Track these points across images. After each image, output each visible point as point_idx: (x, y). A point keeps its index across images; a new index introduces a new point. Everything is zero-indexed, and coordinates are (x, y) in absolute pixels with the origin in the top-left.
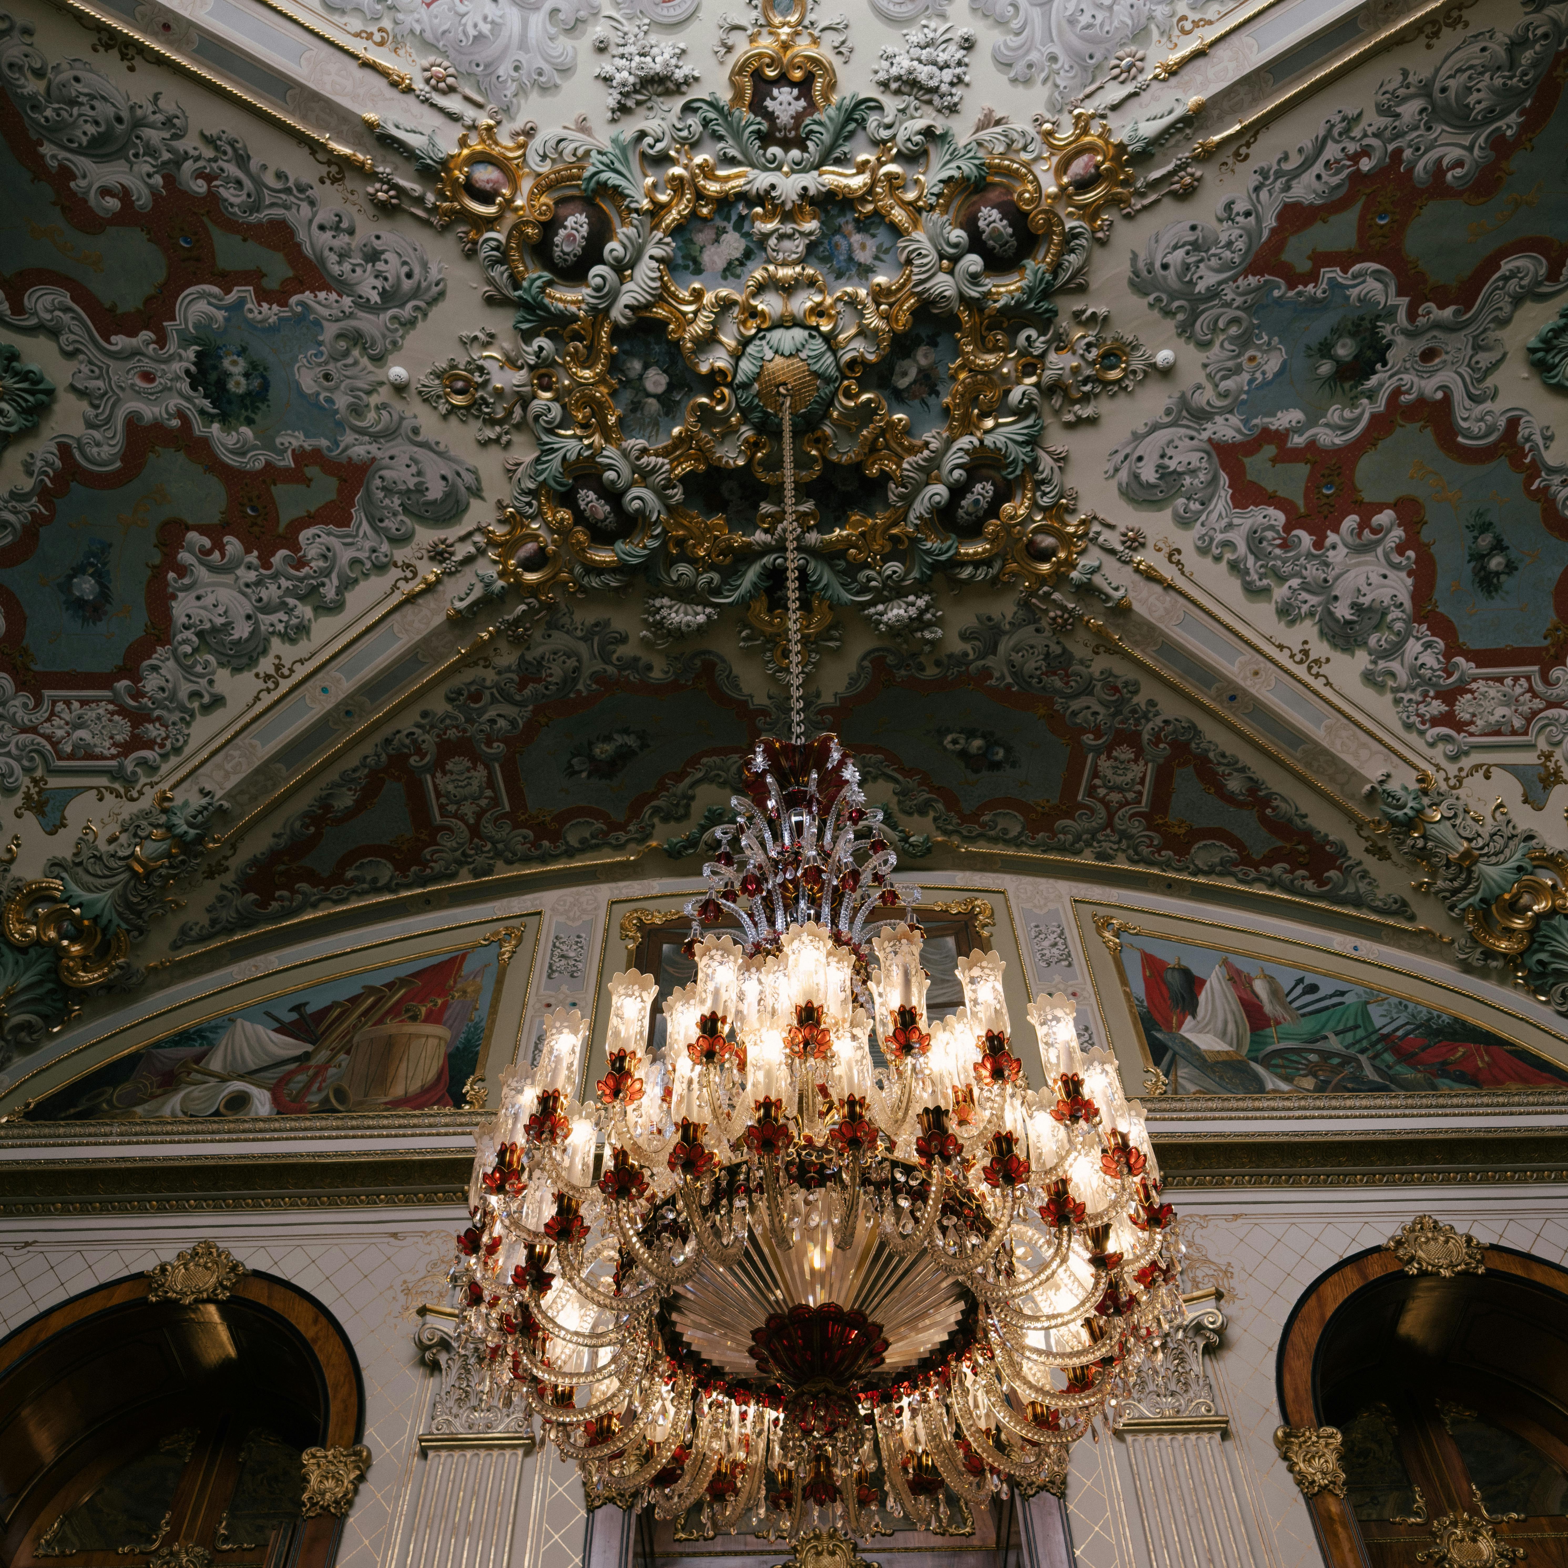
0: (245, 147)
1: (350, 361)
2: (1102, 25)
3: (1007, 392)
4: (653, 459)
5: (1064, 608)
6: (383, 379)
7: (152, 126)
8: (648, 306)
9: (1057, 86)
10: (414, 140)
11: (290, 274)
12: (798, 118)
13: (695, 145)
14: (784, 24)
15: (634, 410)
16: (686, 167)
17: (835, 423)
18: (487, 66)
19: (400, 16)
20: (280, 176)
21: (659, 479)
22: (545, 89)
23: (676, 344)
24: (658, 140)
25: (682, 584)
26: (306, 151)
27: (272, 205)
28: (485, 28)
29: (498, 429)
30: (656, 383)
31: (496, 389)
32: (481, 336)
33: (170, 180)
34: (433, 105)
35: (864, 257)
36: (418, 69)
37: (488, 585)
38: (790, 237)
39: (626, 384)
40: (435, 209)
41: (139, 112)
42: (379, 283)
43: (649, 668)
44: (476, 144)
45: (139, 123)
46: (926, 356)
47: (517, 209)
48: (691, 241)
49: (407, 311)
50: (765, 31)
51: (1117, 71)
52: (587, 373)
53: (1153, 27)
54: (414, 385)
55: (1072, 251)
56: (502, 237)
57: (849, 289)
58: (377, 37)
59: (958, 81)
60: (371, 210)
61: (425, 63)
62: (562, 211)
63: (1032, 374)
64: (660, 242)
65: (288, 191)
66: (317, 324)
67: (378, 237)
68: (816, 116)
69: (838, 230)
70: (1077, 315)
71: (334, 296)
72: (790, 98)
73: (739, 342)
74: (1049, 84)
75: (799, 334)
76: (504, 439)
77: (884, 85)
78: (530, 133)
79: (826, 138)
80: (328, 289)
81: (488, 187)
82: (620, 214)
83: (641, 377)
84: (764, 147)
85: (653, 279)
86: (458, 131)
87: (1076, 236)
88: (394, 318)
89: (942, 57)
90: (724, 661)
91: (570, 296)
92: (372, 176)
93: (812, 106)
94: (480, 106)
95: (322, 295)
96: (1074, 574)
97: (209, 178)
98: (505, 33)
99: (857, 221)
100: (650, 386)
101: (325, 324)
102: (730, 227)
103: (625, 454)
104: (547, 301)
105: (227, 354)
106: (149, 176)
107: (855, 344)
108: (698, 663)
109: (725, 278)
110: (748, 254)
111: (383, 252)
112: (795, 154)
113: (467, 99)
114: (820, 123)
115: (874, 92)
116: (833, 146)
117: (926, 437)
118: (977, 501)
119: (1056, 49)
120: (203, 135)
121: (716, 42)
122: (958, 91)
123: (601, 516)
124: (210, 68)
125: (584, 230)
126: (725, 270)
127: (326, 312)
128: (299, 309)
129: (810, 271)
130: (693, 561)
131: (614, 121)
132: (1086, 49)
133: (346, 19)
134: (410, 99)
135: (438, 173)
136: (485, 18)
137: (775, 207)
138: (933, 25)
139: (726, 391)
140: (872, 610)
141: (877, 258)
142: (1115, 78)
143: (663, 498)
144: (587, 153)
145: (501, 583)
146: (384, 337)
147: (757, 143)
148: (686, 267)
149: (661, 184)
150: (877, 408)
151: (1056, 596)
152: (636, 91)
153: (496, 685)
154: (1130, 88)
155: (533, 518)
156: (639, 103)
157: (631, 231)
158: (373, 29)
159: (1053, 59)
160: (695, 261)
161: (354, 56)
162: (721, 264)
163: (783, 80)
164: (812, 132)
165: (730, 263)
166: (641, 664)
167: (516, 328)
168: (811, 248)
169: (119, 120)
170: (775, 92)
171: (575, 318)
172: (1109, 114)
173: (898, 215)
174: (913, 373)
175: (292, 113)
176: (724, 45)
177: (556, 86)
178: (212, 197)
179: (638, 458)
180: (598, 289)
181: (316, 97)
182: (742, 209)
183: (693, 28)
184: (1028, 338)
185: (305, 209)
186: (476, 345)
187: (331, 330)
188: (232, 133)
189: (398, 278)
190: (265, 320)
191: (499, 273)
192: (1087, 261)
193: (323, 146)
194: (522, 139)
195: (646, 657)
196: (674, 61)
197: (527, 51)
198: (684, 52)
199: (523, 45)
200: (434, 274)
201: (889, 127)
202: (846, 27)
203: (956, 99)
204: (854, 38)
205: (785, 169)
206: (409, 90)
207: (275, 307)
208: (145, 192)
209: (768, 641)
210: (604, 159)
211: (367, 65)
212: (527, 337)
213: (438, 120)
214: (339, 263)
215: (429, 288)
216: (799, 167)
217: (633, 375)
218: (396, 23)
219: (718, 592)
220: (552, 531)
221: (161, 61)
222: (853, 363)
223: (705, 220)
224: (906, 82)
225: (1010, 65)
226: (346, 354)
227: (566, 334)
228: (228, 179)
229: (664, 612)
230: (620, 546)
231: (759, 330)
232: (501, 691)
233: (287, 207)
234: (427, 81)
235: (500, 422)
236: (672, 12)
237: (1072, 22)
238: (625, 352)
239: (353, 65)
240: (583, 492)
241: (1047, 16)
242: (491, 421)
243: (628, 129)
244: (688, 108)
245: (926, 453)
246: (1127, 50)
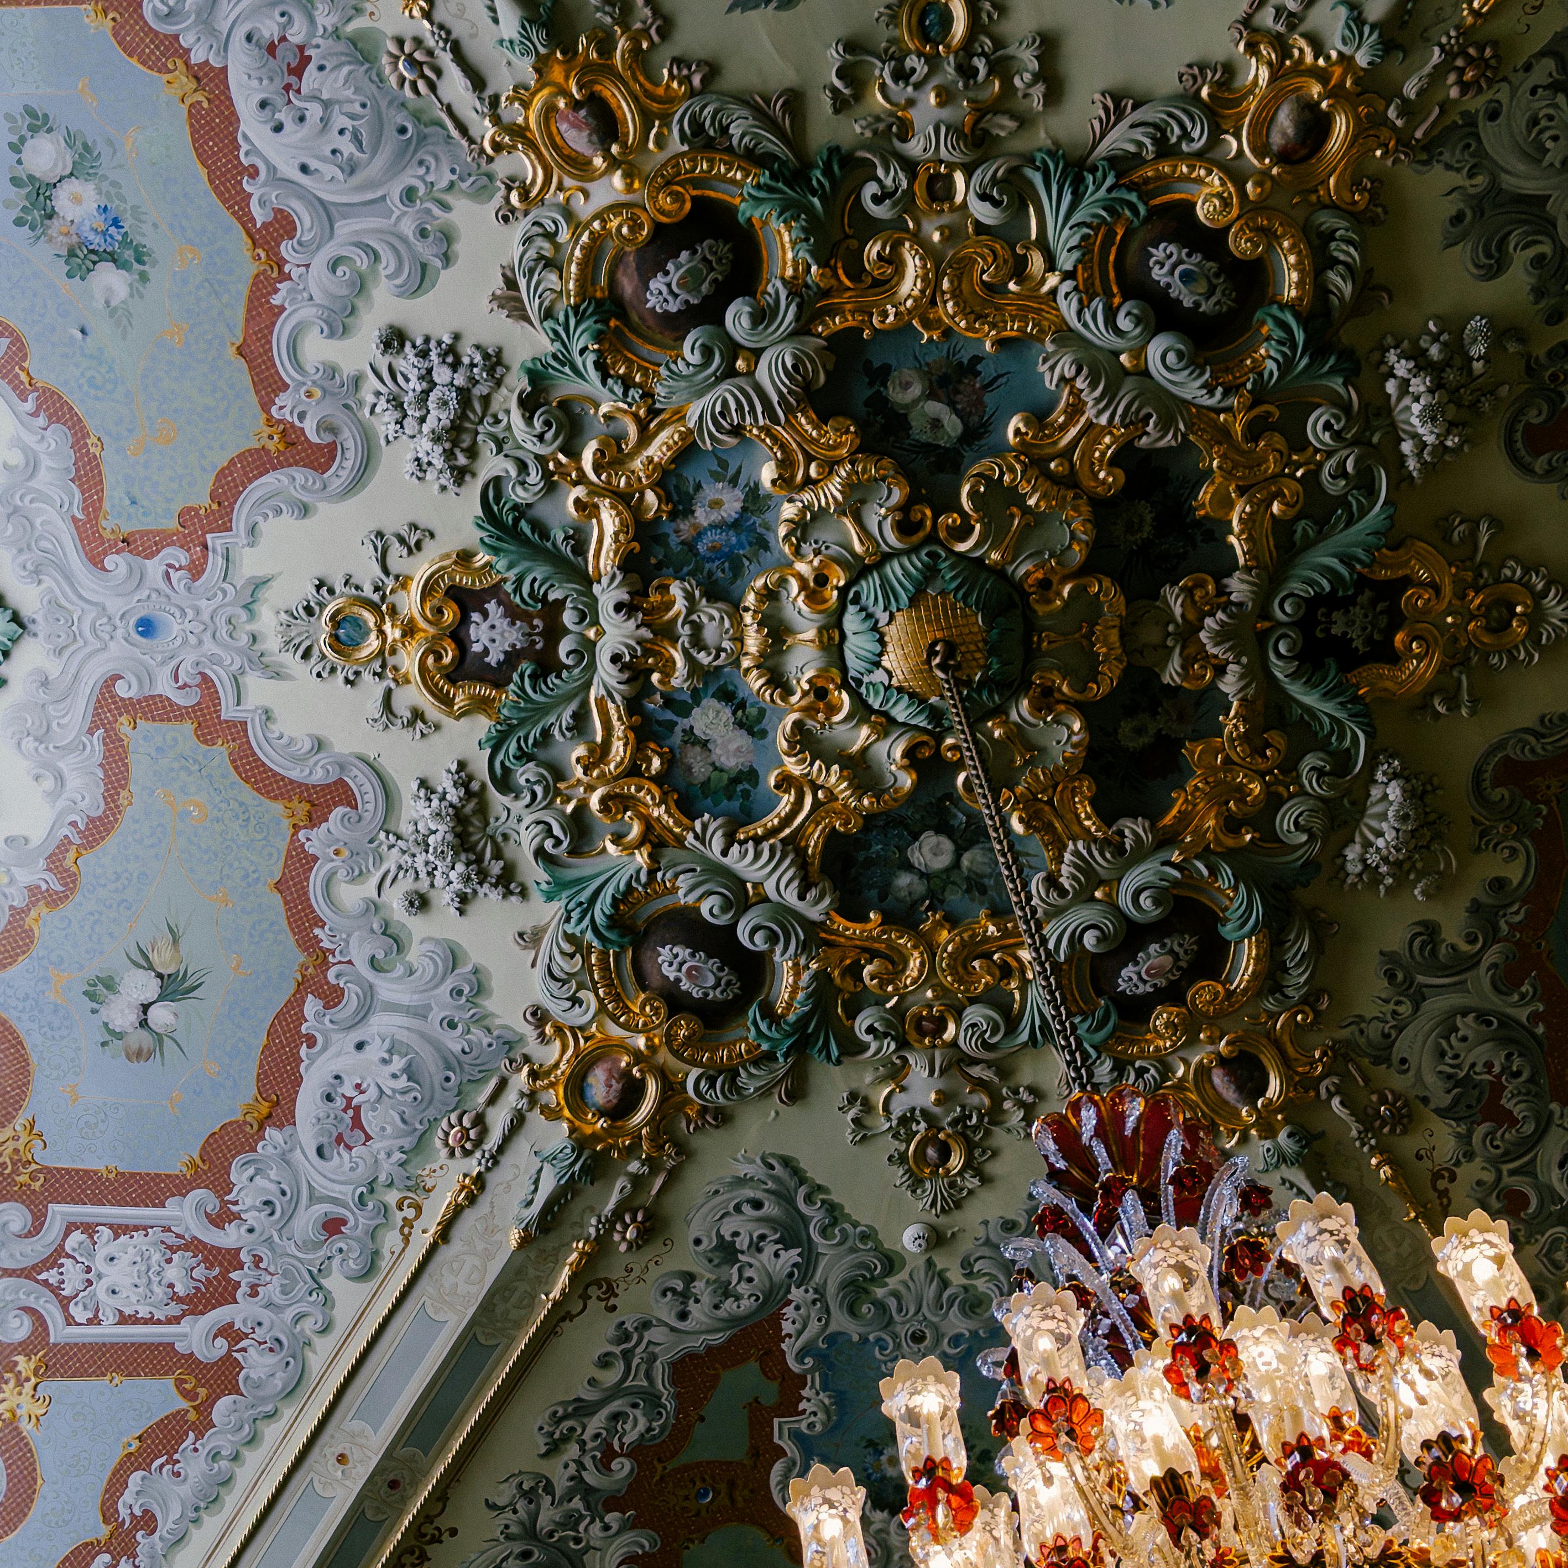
0: (564, 1404)
1: (892, 1303)
2: (353, 117)
3: (980, 228)
4: (1065, 869)
5: (1439, 72)
6: (921, 1261)
7: (534, 1517)
8: (802, 863)
9: (452, 185)
10: (548, 1185)
11: (754, 1365)
12: (513, 614)
13: (558, 773)
14: (381, 633)
15: (983, 890)
16: (590, 788)
17: (1014, 554)
18: (449, 1067)
19: (382, 1178)
20: (605, 1362)
21: (1101, 862)
22: (480, 988)
23: (869, 819)
24: (549, 832)
25: (1317, 825)
26: (566, 1325)
27: (648, 1376)
28: (398, 1063)
29: (1007, 1105)
30: (936, 852)
31: (938, 1102)
32: (852, 1114)
33: (612, 1503)
34: (501, 1149)
35: (732, 503)
36: (450, 1162)
37: (1283, 1158)
38: (697, 628)
39: (935, 899)
40: (653, 1164)
41: (514, 1529)
42: (769, 1249)
43: (1499, 884)
44: (555, 1097)
45: (530, 1531)
46: (906, 386)
47: (651, 1047)
48: (706, 783)
49: (815, 1214)
50: (391, 661)
51: (421, 85)
52: (914, 963)
53: (350, 28)
54: (931, 1217)
55: (724, 130)
56: (695, 1073)
57: (782, 531)
58: (410, 1213)
59: (452, 356)
60: (656, 1248)
61: (444, 1152)
62: (655, 981)
63: (949, 179)
64: (700, 838)
65: (627, 1356)
66: (832, 1339)
67: (698, 1242)
68: (509, 587)
69: (690, 546)
70: (841, 104)
71: (789, 1311)
72: (485, 626)
73: (863, 720)
74: (448, 198)
75: (852, 621)
76: (1025, 1096)
77: (461, 475)
78: (539, 1016)
79: (540, 572)
80: (777, 1319)
81: (616, 1086)
82: (658, 896)
83: (924, 875)
84: (559, 668)
85: (757, 855)
86: (536, 1118)
87: (697, 126)
88: (824, 1232)
89: (415, 385)
90: (1501, 745)
91: (787, 979)
92: (602, 1244)
93: (495, 591)
94: (503, 1084)
95: (787, 1327)
96: (1362, 59)
97: (609, 1454)
98: (403, 1036)
99: (673, 515)
100: (942, 862)
101: (833, 1328)
102: (684, 723)
103: (1056, 912)
104: (791, 1018)
105: (878, 1468)
106: (607, 1528)
107: (872, 524)
108: (1498, 794)
109: (763, 734)
110: (727, 696)
111: (720, 1237)
112: (568, 618)
113: (493, 1099)
114: (519, 581)
115: (474, 489)
116: (555, 558)
117: (1050, 383)
118: (1187, 277)
119: (396, 190)
120: (545, 1455)
121: (407, 734)
122: (468, 353)
123: (1167, 961)
124: (450, 1436)
125: (683, 952)
126: (751, 733)
127: (814, 1327)
128: (809, 1361)
129: (750, 599)
130: (1274, 802)
131: (524, 894)
132: (391, 141)
133: (386, 1252)
134: (493, 1179)
135: (595, 1156)
136: (385, 1062)
137: (647, 653)
138: (370, 399)
139: (949, 741)
140: (1412, 464)
141: (734, 482)
142: (432, 87)
143: (1140, 854)
144: (569, 938)
145: (1282, 1136)
146: (853, 1250)
147: (552, 679)
148: (746, 794)
149: (615, 827)
150: (988, 480)
151: (1410, 89)
152: (479, 860)
153: (1495, 1163)
154: (446, 59)
155: (1166, 1070)
156: (498, 855)
157: (684, 882)
158: (399, 1216)
159: (409, 195)
160: (737, 779)
161: (432, 1250)
162: (741, 740)
163: (459, 636)
164: (531, 594)
165: (740, 724)
166: (1485, 899)
167: (839, 1062)
168: (713, 594)
169: (526, 1555)
170: (477, 648)
171: (822, 977)
172: (489, 92)
173: (658, 449)
174: (935, 408)
175: (513, 1340)
176: (411, 723)
177: (476, 971)
178: (636, 1452)
179: (1063, 892)
180: (772, 938)
181: (487, 1307)
182: (653, 704)
183: (390, 766)
184: (877, 200)
185: (654, 1334)
186: (868, 1121)
187: (841, 1321)
188: (543, 1418)
189: (759, 1220)
190: (827, 1411)
191: (749, 1082)
192: (743, 100)
193: (556, 1304)
194: (548, 1030)
195: (1474, 889)
196: (435, 803)
197: (428, 1008)
198: (423, 783)
199: (421, 1013)
200: (755, 1170)
201: (522, 467)
202: (380, 535)
203: (478, 358)
204: (395, 523)
205: (591, 633)
206: (480, 1181)
207: (806, 1392)
208: (628, 1536)
209: (1464, 663)
210: (575, 915)
211: (445, 1234)
212: (853, 1047)
213: (522, 1147)
214: (738, 1298)
215: (776, 1179)
216: (589, 614)
217: (920, 888)
218: (390, 1185)
219: (1343, 761)
220: (1193, 1041)
221: (441, 1495)
222: (905, 527)
223: (670, 762)
224: (455, 443)
225: (424, 267)
226: (880, 1306)
227: (849, 985)
228: (612, 1431)
229: (1373, 859)
230: (1228, 931)
231: (844, 685)
232: (1507, 1156)
233: (653, 1358)
234: (467, 1153)
235: (997, 1100)
236: (370, 797)
237: (351, 168)
238: (883, 897)
239: (445, 1253)
240: (1123, 986)
241: (348, 210)
242: (995, 1115)
243: (534, 873)
244: (504, 783)
245: (1080, 384)
246: (388, 70)
